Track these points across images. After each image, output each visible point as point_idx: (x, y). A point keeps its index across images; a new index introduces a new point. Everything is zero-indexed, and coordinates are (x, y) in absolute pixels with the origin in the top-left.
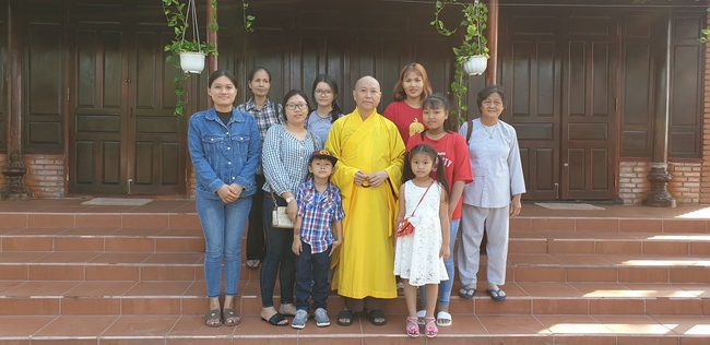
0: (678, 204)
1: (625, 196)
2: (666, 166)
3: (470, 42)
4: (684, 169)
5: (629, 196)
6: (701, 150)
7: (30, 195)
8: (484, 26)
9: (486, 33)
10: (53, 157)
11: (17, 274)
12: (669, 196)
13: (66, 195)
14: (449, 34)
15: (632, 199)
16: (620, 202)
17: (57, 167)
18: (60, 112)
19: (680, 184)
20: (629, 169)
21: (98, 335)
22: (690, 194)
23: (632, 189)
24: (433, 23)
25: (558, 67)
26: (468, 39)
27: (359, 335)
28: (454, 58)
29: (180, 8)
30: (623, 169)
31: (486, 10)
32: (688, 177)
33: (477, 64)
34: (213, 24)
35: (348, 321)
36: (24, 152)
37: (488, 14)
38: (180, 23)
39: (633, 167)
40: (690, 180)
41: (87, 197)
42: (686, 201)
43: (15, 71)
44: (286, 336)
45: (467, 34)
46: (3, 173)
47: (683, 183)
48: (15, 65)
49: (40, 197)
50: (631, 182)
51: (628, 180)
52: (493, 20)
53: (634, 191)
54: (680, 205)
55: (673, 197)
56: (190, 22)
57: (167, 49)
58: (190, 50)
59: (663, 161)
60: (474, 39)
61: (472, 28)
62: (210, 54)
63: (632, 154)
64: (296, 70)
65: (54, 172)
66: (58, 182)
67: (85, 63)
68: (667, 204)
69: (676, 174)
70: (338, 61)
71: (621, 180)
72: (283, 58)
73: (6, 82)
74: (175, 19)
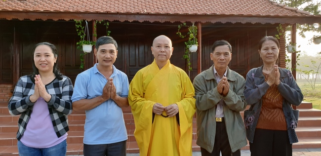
3: (191, 40)
8: (196, 34)
9: (197, 37)
14: (183, 37)
24: (177, 33)
26: (190, 39)
28: (185, 46)
29: (82, 28)
31: (197, 28)
33: (194, 48)
34: (95, 34)
37: (198, 30)
38: (82, 34)
43: (16, 53)
45: (190, 37)
52: (199, 32)
56: (86, 33)
57: (77, 43)
58: (86, 44)
60: (192, 39)
61: (191, 35)
62: (94, 45)
64: (127, 50)
72: (122, 46)
73: (13, 57)
74: (80, 32)
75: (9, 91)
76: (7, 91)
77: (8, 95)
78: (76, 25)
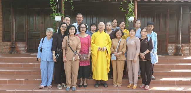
0: (183, 55)
1: (170, 53)
2: (180, 45)
3: (130, 13)
4: (185, 46)
5: (171, 53)
6: (190, 41)
7: (17, 53)
8: (133, 9)
9: (134, 11)
10: (23, 43)
11: (13, 73)
12: (181, 53)
13: (26, 53)
14: (124, 11)
15: (172, 54)
16: (168, 55)
17: (24, 46)
18: (25, 31)
19: (184, 50)
20: (171, 46)
21: (33, 90)
22: (187, 53)
23: (171, 51)
24: (120, 8)
25: (152, 19)
26: (129, 12)
27: (101, 90)
28: (125, 17)
29: (55, 5)
30: (169, 46)
31: (134, 5)
32: (186, 48)
33: (132, 19)
34: (63, 9)
35: (97, 86)
36: (15, 42)
37: (134, 6)
38: (55, 8)
39: (172, 46)
40: (187, 49)
41: (31, 53)
42: (186, 54)
43: (13, 21)
44: (82, 90)
45: (129, 11)
46: (10, 47)
47: (185, 49)
48: (13, 19)
49: (20, 53)
50: (171, 49)
51: (170, 49)
52: (136, 7)
53: (172, 52)
54: (184, 55)
55: (182, 53)
56: (57, 8)
57: (51, 15)
58: (57, 15)
59: (180, 44)
61: (130, 9)
62: (62, 16)
63: (172, 42)
65: (23, 47)
66: (24, 49)
67: (31, 19)
68: (181, 55)
69: (183, 47)
70: (95, 18)
71: (169, 49)
73: (11, 24)
74: (53, 7)
75: (9, 46)
76: (8, 46)
77: (8, 49)
78: (50, 2)
